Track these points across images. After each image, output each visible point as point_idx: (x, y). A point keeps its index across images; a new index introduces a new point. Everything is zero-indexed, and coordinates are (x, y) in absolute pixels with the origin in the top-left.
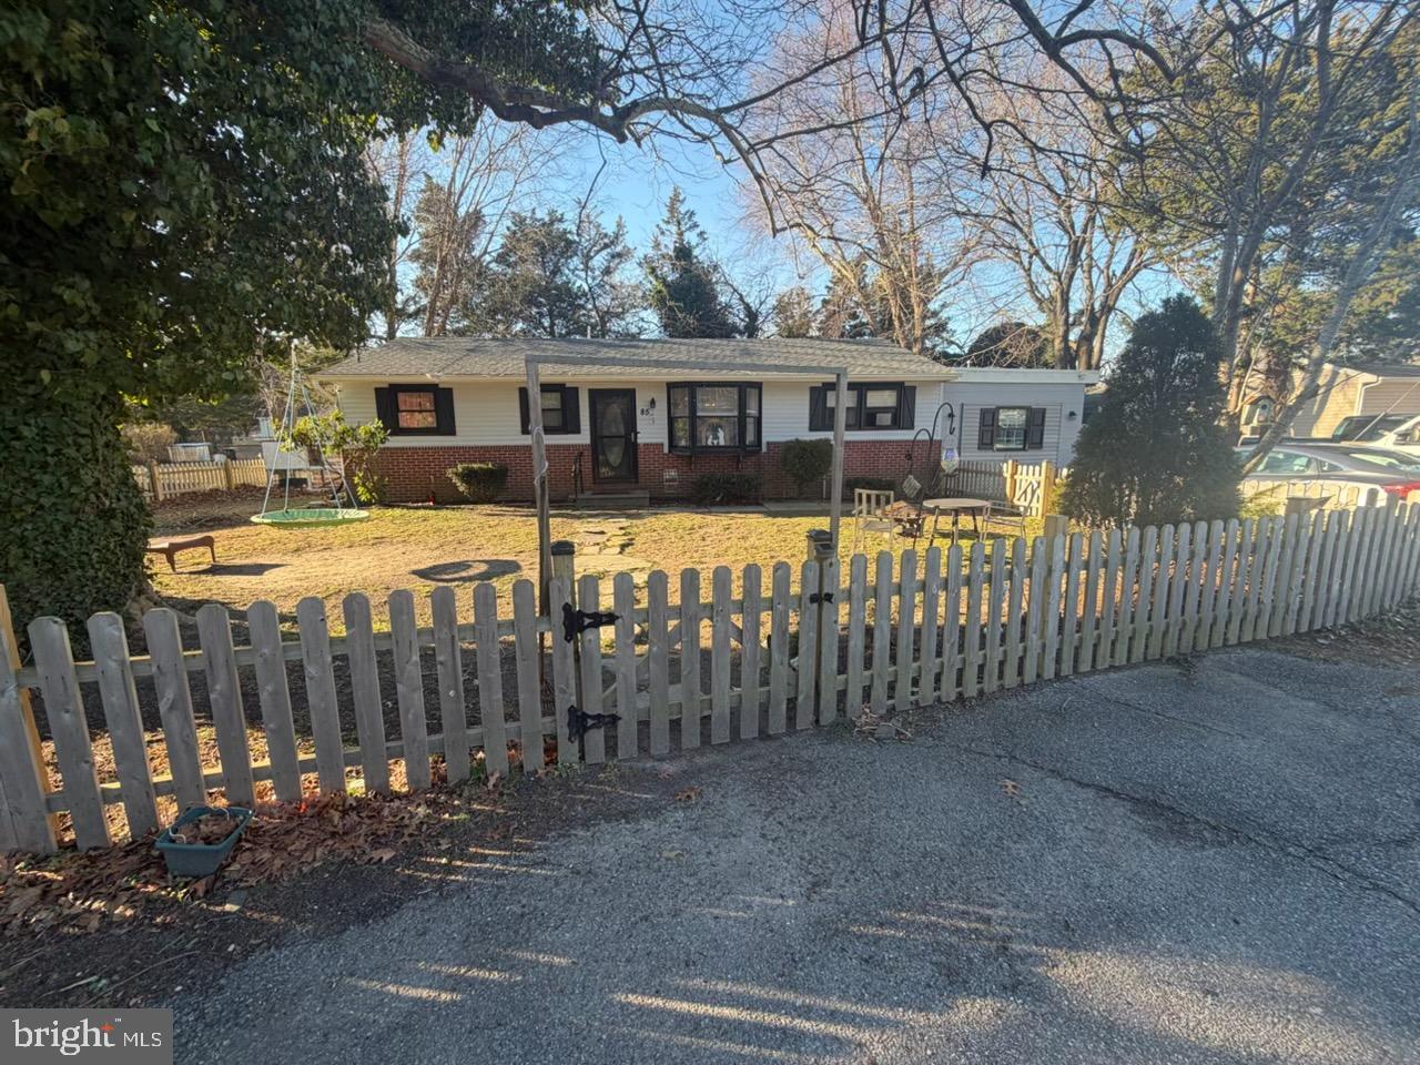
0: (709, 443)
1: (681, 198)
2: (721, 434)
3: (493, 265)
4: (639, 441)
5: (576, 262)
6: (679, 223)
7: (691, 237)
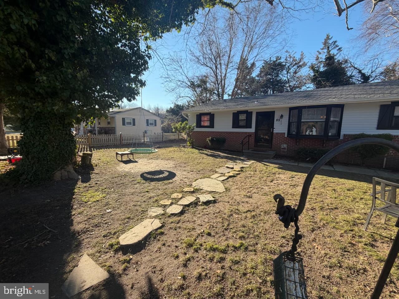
0: (307, 133)
1: (330, 38)
2: (314, 130)
3: (257, 78)
4: (274, 132)
5: (285, 72)
6: (328, 48)
7: (334, 52)
